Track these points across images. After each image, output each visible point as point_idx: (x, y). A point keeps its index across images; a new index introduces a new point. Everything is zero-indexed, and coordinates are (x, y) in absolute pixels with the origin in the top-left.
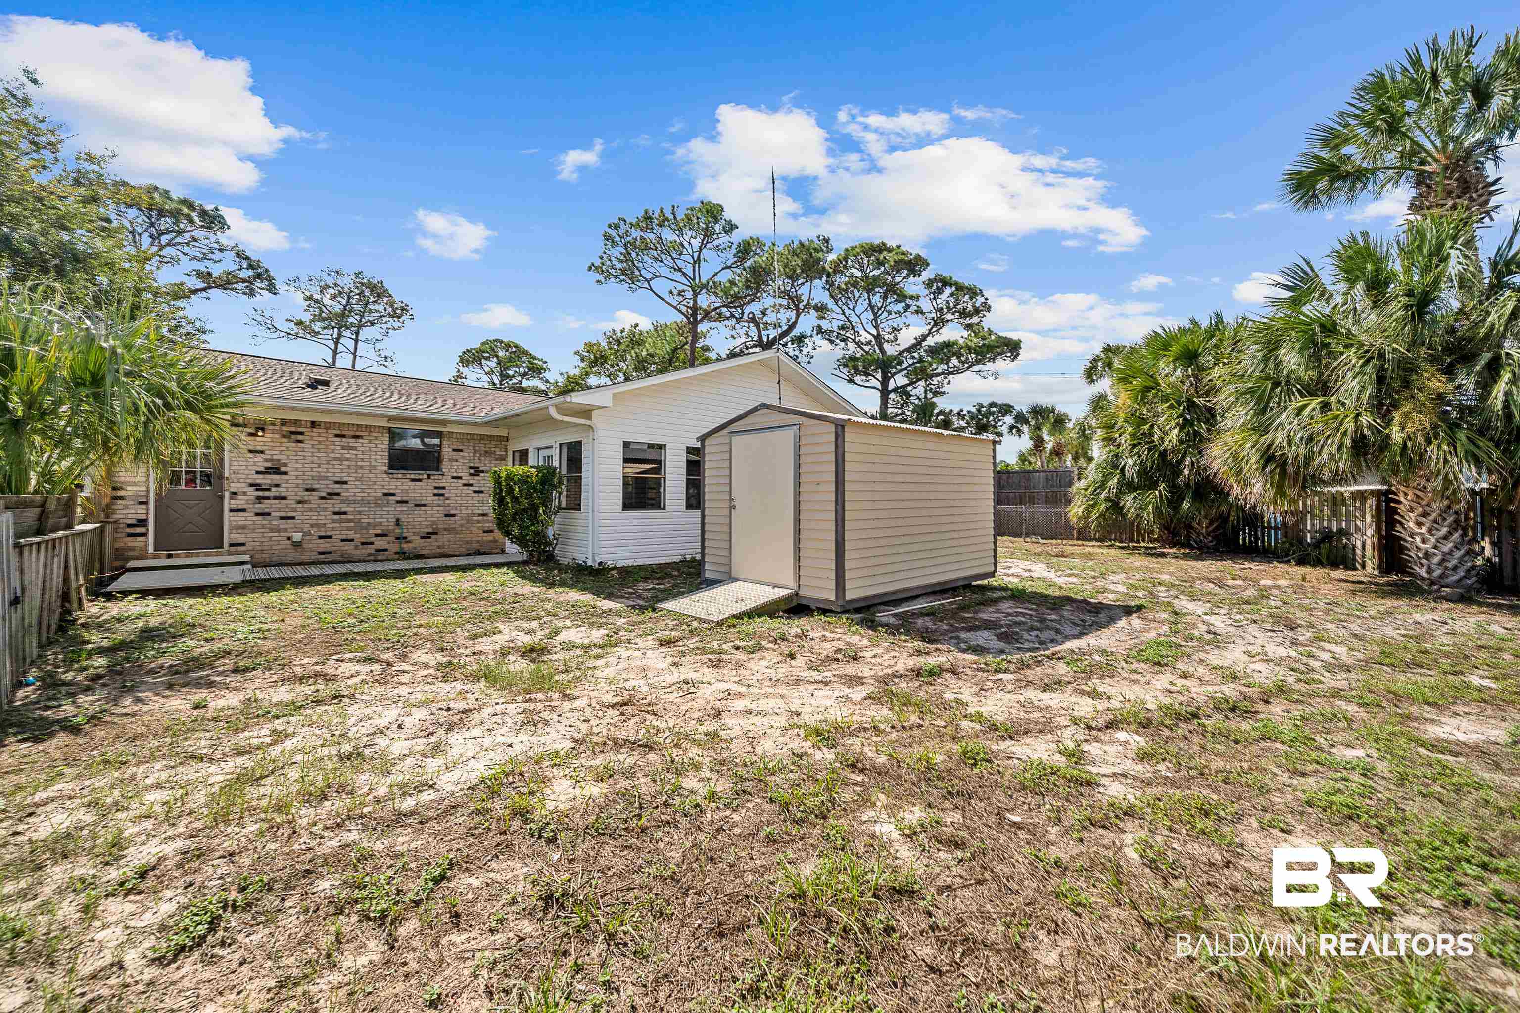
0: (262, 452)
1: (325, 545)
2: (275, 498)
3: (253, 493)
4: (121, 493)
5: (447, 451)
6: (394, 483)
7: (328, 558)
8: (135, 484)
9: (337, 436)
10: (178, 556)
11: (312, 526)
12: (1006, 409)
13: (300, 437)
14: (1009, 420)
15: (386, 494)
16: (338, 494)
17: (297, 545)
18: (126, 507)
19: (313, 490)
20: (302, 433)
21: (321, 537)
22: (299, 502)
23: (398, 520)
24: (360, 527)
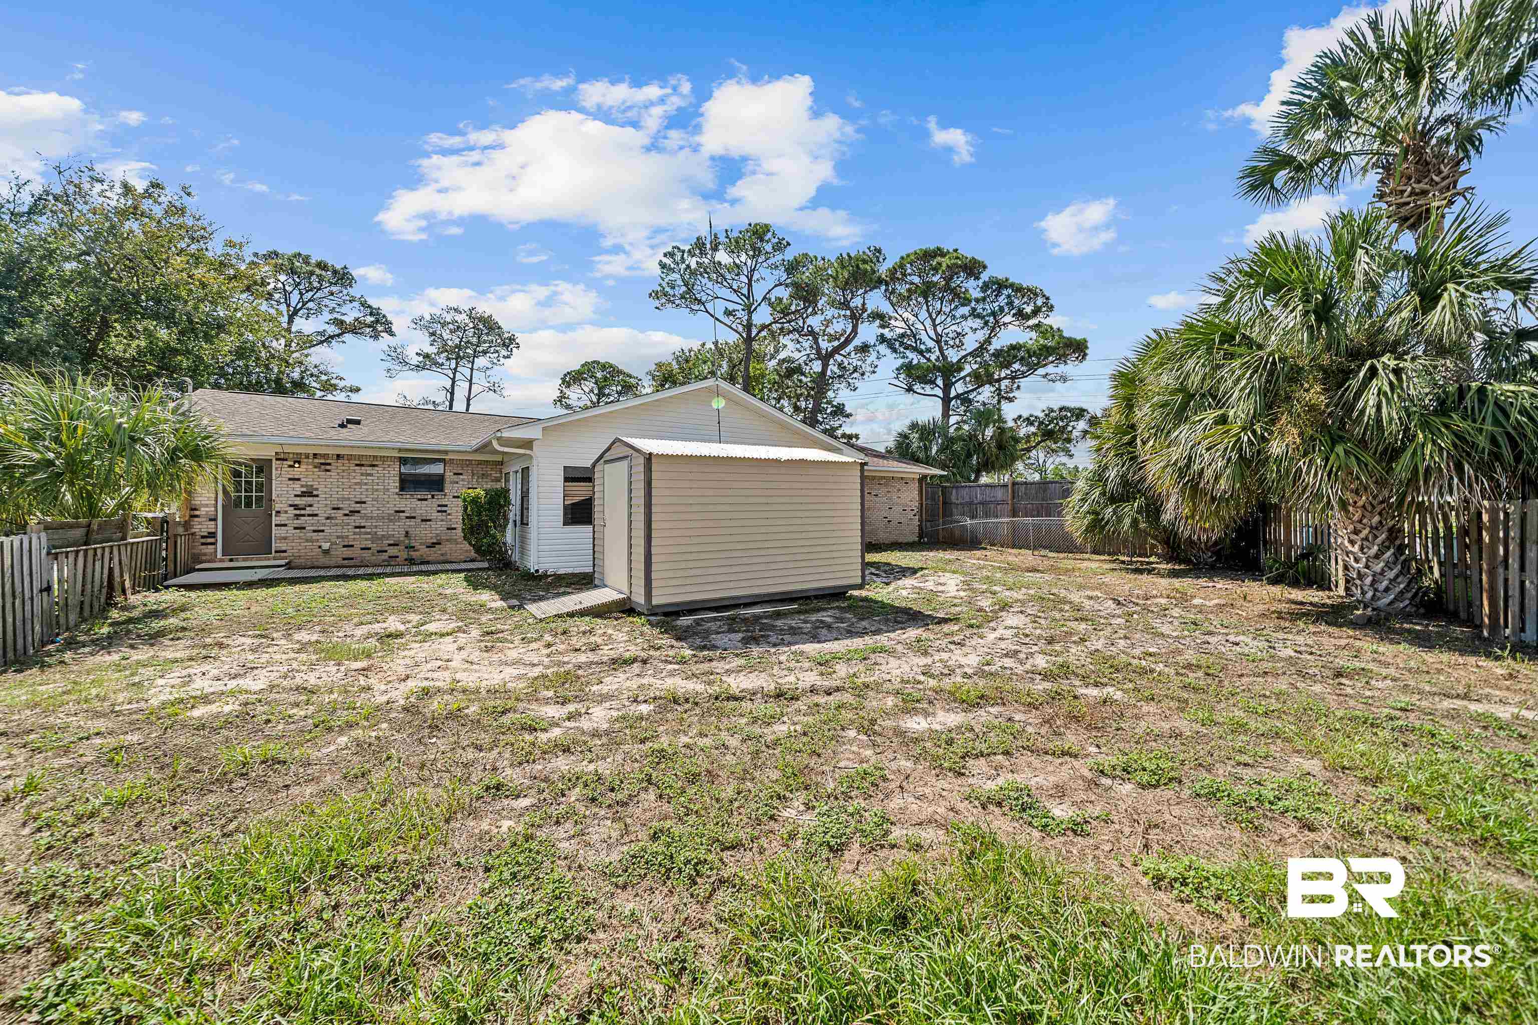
0: (299, 479)
1: (348, 553)
2: (309, 515)
3: (292, 511)
4: (197, 513)
5: (449, 475)
6: (404, 502)
7: (351, 563)
8: (207, 506)
9: (357, 465)
10: (237, 560)
11: (338, 537)
12: (1079, 413)
13: (328, 467)
14: (1082, 425)
15: (397, 512)
16: (359, 512)
17: (326, 552)
18: (200, 523)
19: (338, 509)
20: (329, 464)
21: (344, 546)
22: (328, 518)
23: (407, 533)
24: (375, 538)
